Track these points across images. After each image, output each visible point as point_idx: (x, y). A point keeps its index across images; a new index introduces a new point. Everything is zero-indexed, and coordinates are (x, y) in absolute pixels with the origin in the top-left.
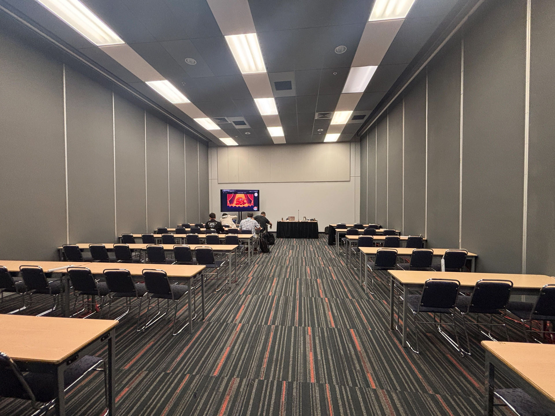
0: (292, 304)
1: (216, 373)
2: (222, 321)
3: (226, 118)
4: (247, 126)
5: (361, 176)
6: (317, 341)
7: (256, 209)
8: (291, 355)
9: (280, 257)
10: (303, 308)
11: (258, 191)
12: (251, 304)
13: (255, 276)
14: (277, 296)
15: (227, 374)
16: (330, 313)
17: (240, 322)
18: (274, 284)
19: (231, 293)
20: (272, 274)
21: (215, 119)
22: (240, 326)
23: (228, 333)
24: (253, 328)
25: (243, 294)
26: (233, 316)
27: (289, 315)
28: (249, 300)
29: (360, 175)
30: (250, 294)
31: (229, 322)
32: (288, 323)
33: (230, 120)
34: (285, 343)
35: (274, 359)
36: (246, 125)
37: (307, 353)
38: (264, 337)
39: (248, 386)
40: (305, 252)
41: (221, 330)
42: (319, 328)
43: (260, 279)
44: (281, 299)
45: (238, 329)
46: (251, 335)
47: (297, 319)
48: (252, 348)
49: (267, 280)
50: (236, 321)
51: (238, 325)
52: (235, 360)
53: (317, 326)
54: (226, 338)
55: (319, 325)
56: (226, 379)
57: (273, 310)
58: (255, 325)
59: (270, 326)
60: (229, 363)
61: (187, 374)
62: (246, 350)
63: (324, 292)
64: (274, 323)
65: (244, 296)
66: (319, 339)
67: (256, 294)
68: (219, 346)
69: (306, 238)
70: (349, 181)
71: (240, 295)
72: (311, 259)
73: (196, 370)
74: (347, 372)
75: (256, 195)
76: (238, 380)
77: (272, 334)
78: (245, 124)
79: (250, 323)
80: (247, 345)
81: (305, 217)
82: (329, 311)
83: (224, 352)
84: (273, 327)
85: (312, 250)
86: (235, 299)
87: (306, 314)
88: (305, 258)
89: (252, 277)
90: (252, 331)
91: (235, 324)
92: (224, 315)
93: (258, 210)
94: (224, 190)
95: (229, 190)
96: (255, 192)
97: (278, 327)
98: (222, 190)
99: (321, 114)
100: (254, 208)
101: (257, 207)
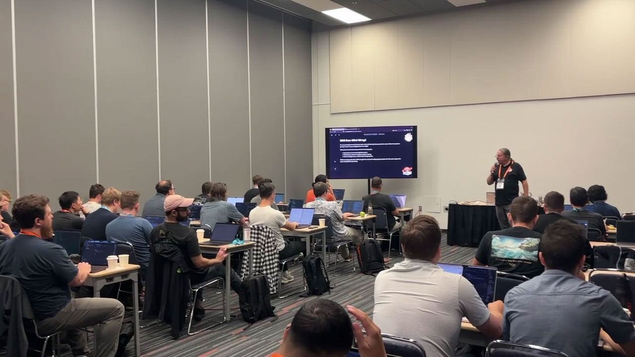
7: (410, 173)
11: (415, 128)
12: (232, 349)
19: (218, 330)
28: (234, 344)
30: (247, 336)
65: (235, 337)
67: (258, 337)
71: (230, 335)
75: (408, 138)
86: (217, 338)
89: (288, 311)
93: (414, 175)
94: (333, 130)
95: (344, 129)
96: (405, 132)
98: (329, 129)
100: (405, 171)
101: (411, 168)
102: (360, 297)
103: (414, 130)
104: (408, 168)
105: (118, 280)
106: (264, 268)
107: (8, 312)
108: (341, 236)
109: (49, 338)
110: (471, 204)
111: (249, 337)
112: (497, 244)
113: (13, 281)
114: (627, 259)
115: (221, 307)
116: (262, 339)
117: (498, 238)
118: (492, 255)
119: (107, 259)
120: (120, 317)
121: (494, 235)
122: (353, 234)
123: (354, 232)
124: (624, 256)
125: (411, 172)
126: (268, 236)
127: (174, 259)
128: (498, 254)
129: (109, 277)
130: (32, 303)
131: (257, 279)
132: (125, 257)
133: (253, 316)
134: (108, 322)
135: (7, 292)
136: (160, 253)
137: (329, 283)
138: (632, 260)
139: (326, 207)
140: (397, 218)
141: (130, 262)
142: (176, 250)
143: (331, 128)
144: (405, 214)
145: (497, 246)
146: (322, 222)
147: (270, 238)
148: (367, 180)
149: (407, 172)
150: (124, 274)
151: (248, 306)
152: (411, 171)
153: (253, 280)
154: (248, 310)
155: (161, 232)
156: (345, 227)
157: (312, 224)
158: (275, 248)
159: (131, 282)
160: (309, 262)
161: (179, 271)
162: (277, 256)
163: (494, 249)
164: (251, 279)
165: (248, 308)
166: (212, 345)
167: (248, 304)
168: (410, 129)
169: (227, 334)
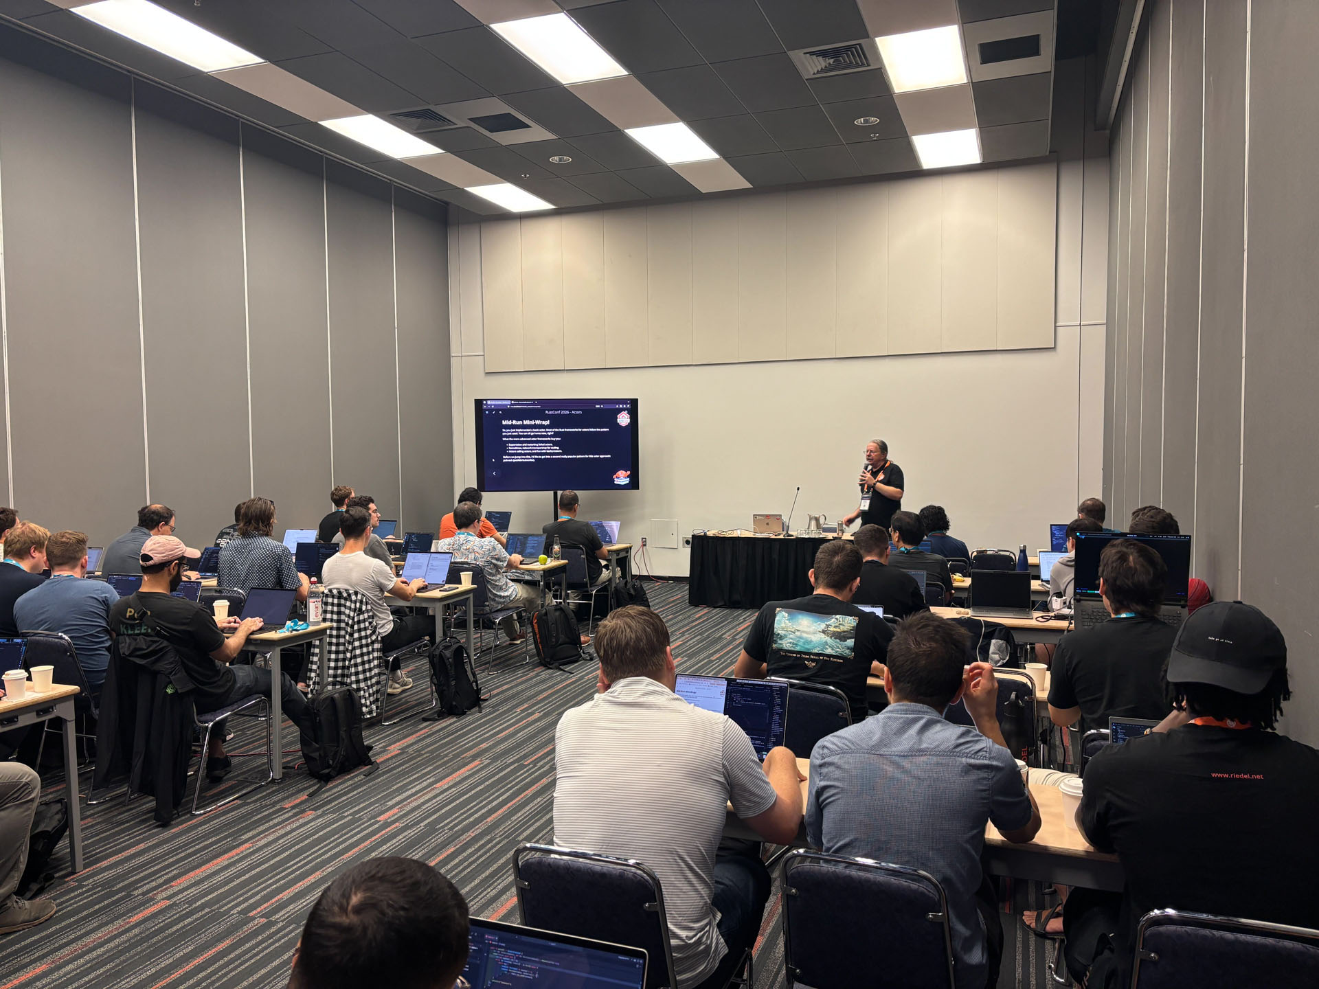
2: (121, 885)
3: (433, 108)
4: (538, 132)
5: (1109, 324)
7: (625, 481)
11: (634, 403)
12: (281, 841)
14: (402, 825)
17: (171, 897)
18: (444, 783)
19: (257, 800)
20: (485, 745)
21: (400, 115)
22: (160, 906)
24: (188, 921)
25: (293, 808)
26: (173, 873)
28: (284, 831)
29: (1105, 321)
30: (315, 809)
31: (136, 893)
33: (457, 116)
36: (530, 127)
38: (189, 949)
41: (85, 913)
43: (418, 759)
44: (400, 837)
45: (139, 918)
46: (156, 939)
48: (116, 974)
49: (443, 764)
50: (164, 890)
51: (156, 903)
54: (69, 939)
57: (322, 871)
58: (205, 912)
59: (251, 920)
62: (86, 979)
64: (274, 910)
65: (288, 815)
67: (336, 810)
68: (25, 956)
70: (1054, 349)
71: (280, 810)
77: (223, 945)
78: (524, 125)
79: (194, 906)
80: (107, 967)
81: (817, 520)
83: (17, 978)
84: (255, 924)
86: (250, 819)
89: (396, 753)
90: (174, 928)
91: (152, 899)
92: (150, 868)
93: (634, 484)
94: (489, 402)
95: (509, 402)
96: (617, 409)
97: (276, 922)
98: (482, 401)
99: (818, 54)
100: (617, 477)
101: (629, 473)
102: (537, 715)
103: (633, 406)
104: (624, 472)
105: (25, 721)
106: (353, 670)
108: (502, 600)
110: (728, 535)
111: (319, 812)
112: (783, 625)
116: (346, 814)
119: (4, 677)
120: (30, 801)
121: (778, 609)
122: (525, 595)
123: (527, 591)
125: (628, 479)
126: (360, 609)
127: (163, 666)
128: (786, 644)
129: (9, 716)
131: (337, 694)
132: (43, 672)
133: (328, 768)
136: (129, 656)
137: (478, 691)
139: (476, 549)
140: (603, 563)
141: (56, 680)
142: (163, 647)
143: (486, 400)
144: (618, 555)
146: (466, 578)
147: (363, 613)
148: (552, 492)
149: (622, 478)
150: (43, 707)
151: (318, 750)
152: (628, 477)
153: (326, 698)
154: (317, 757)
155: (130, 612)
156: (511, 583)
157: (448, 583)
158: (374, 632)
159: (58, 723)
160: (441, 656)
161: (169, 691)
162: (377, 646)
163: (779, 634)
164: (323, 696)
165: (318, 754)
166: (240, 836)
167: (317, 746)
168: (626, 404)
169: (274, 806)
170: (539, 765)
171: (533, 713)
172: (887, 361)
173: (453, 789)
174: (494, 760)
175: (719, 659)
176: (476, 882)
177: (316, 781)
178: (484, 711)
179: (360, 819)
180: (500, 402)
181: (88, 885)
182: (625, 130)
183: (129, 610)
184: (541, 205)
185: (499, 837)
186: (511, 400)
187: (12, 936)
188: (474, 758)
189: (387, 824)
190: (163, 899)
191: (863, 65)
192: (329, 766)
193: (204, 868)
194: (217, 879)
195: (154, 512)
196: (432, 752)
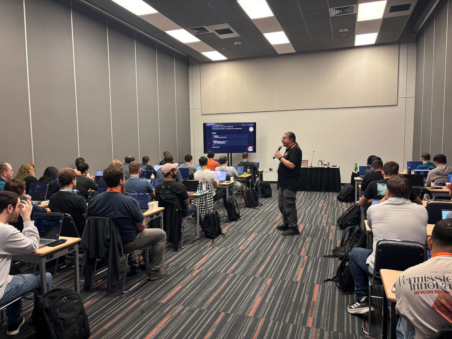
0: (261, 259)
1: (164, 301)
2: (180, 266)
3: (205, 27)
4: (235, 34)
5: (416, 97)
6: (272, 290)
8: (239, 296)
9: (271, 212)
10: (272, 263)
11: (255, 124)
12: (216, 255)
13: (230, 230)
14: (248, 250)
15: (173, 303)
16: (302, 270)
17: (198, 269)
18: (250, 239)
19: (197, 244)
20: (252, 229)
21: (192, 29)
22: (198, 271)
23: (184, 276)
24: (210, 274)
25: (210, 246)
26: (192, 263)
27: (253, 268)
28: (215, 251)
29: (414, 96)
30: (218, 246)
31: (187, 268)
32: (250, 273)
33: (211, 29)
34: (237, 288)
35: (221, 298)
36: (233, 33)
37: (256, 297)
38: (218, 281)
39: (189, 312)
40: (309, 208)
41: (177, 273)
42: (281, 281)
43: (235, 233)
44: (251, 253)
45: (194, 274)
46: (206, 279)
47: (261, 271)
48: (204, 288)
49: (244, 234)
50: (195, 267)
51: (196, 270)
52: (183, 295)
53: (279, 279)
54: (180, 279)
55: (282, 278)
56: (171, 305)
57: (237, 262)
58: (213, 272)
59: (229, 274)
60: (178, 296)
61: (139, 299)
62: (196, 289)
63: (306, 251)
64: (233, 272)
65: (211, 248)
66: (275, 288)
67: (224, 246)
68: (172, 284)
69: (320, 191)
70: (397, 105)
71: (207, 247)
72: (313, 216)
73: (147, 298)
74: (289, 314)
76: (182, 307)
77: (227, 280)
78: (231, 32)
79: (208, 270)
80: (199, 286)
81: (321, 162)
82: (302, 267)
83: (176, 289)
84: (231, 275)
85: (320, 205)
86: (200, 249)
87: (274, 268)
88: (305, 215)
89: (227, 231)
90: (208, 276)
91: (193, 270)
92: (184, 262)
93: (254, 151)
94: (208, 124)
95: (214, 124)
96: (249, 126)
97: (236, 275)
98: (205, 123)
99: (337, 9)
100: (249, 149)
101: (253, 147)
102: (259, 221)
104: (251, 147)
105: (155, 217)
107: (108, 240)
108: (235, 186)
109: (129, 255)
111: (219, 247)
113: (110, 221)
114: (425, 194)
115: (194, 230)
116: (228, 247)
117: (381, 185)
118: (378, 194)
119: (148, 204)
120: (165, 240)
121: (377, 183)
122: (241, 185)
124: (423, 193)
125: (253, 149)
126: (208, 188)
127: (175, 203)
128: (382, 194)
129: (151, 216)
130: (121, 234)
131: (214, 213)
132: (156, 203)
134: (159, 243)
135: (107, 228)
136: (165, 200)
137: (239, 214)
138: (428, 195)
139: (229, 170)
140: (257, 176)
141: (159, 206)
144: (261, 173)
145: (381, 189)
146: (232, 179)
147: (209, 189)
149: (250, 149)
150: (157, 213)
151: (210, 229)
153: (212, 214)
154: (210, 232)
155: (163, 187)
156: (237, 181)
157: (226, 180)
158: (212, 195)
159: (160, 217)
161: (177, 210)
162: (213, 199)
163: (379, 191)
164: (211, 213)
165: (210, 231)
166: (202, 253)
167: (210, 228)
168: (252, 124)
169: (204, 246)
170: (274, 234)
171: (258, 221)
172: (340, 110)
173: (254, 241)
174: (259, 232)
175: (303, 205)
176: (286, 265)
177: (209, 239)
178: (243, 220)
179: (233, 249)
180: (210, 124)
181: (170, 266)
182: (264, 34)
183: (163, 186)
184: (224, 58)
185: (281, 253)
186: (215, 123)
187: (162, 279)
188: (252, 232)
189: (243, 251)
190: (197, 269)
191: (351, 12)
192: (214, 234)
193: (200, 261)
194: (208, 264)
195: (130, 158)
196: (237, 230)
